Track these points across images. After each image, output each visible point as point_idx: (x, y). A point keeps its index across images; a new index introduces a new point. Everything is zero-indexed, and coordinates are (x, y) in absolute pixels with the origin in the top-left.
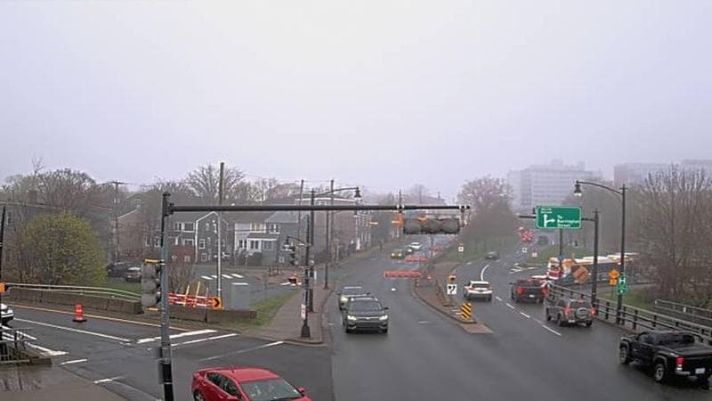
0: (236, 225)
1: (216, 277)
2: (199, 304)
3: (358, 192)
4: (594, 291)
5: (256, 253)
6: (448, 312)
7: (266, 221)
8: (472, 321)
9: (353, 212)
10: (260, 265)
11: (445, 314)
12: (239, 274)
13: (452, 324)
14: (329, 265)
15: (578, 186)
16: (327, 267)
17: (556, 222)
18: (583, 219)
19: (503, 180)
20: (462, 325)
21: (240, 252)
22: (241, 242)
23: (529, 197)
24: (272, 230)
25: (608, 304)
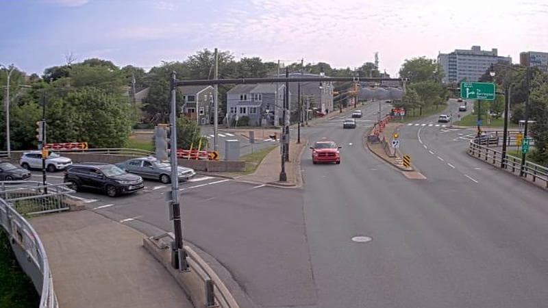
0: (228, 96)
1: (213, 136)
2: (200, 157)
3: (322, 68)
4: (504, 149)
5: (243, 117)
6: (392, 162)
7: (251, 92)
8: (410, 169)
9: (319, 83)
10: (247, 125)
11: (390, 163)
12: (230, 133)
13: (395, 171)
14: (300, 125)
15: (492, 67)
16: (299, 126)
17: (476, 94)
18: (496, 93)
19: (435, 61)
20: (404, 173)
21: (231, 117)
22: (232, 108)
23: (455, 74)
24: (256, 99)
25: (515, 160)
